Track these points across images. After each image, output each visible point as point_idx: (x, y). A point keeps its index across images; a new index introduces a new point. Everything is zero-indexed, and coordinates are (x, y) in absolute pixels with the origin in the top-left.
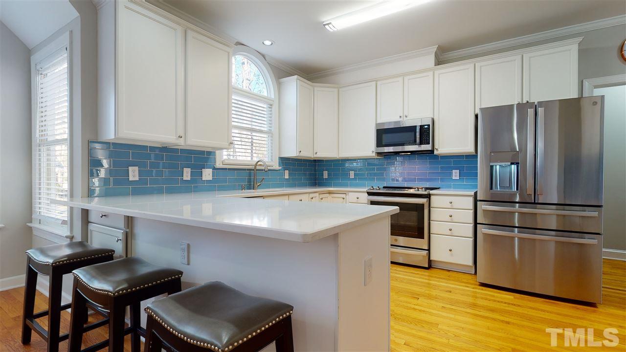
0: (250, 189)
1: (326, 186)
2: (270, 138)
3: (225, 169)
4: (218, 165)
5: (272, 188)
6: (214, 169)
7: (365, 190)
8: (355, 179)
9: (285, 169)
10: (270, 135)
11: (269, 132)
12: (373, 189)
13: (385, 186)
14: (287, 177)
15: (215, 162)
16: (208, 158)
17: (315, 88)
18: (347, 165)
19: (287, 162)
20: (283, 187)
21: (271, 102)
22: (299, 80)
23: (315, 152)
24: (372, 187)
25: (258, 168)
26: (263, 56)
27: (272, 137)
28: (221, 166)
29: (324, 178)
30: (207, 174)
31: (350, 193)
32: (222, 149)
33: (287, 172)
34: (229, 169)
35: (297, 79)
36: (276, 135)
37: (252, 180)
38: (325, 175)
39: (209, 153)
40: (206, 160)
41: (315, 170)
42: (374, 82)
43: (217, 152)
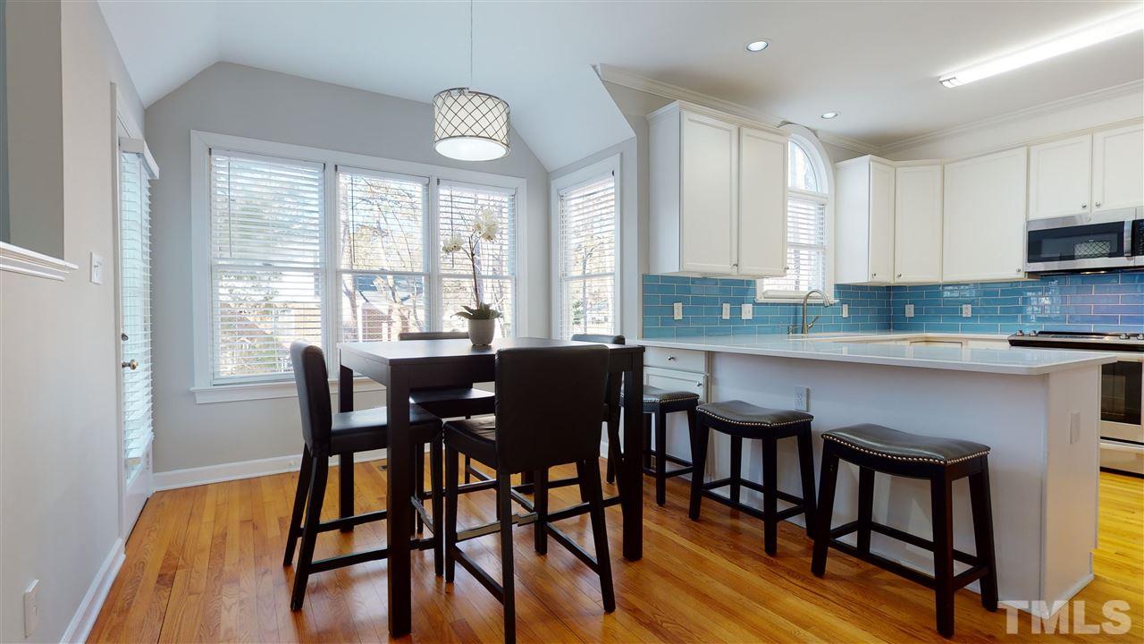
0: (796, 333)
1: (911, 330)
2: (821, 256)
3: (767, 304)
4: (760, 299)
5: (825, 332)
6: (755, 304)
7: (1006, 337)
8: (973, 318)
9: (842, 303)
10: (821, 251)
11: (820, 247)
12: (1023, 335)
13: (1043, 330)
14: (845, 314)
15: (755, 294)
16: (747, 290)
17: (899, 170)
18: (947, 294)
19: (845, 291)
20: (839, 331)
21: (824, 201)
22: (873, 161)
23: (897, 273)
24: (1021, 332)
25: (809, 301)
26: (814, 132)
27: (824, 254)
28: (762, 300)
29: (907, 316)
30: (747, 311)
31: (970, 342)
32: (762, 277)
33: (845, 307)
34: (771, 304)
35: (871, 160)
36: (830, 249)
37: (800, 320)
38: (910, 311)
39: (749, 283)
40: (745, 292)
41: (889, 304)
42: (1025, 148)
43: (758, 281)
